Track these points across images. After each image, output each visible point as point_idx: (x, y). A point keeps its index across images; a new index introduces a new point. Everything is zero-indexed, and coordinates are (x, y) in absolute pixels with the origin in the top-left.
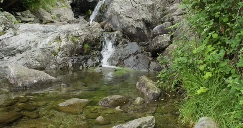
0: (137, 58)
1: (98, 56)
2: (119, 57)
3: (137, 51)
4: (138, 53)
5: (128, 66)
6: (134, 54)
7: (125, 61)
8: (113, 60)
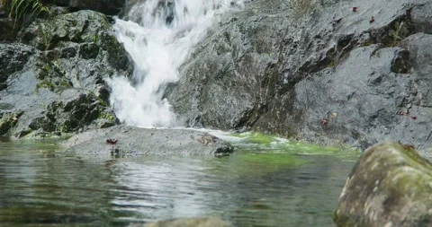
0: (402, 64)
1: (89, 53)
2: (261, 60)
3: (406, 18)
4: (413, 29)
5: (327, 127)
6: (382, 38)
7: (300, 89)
8: (215, 89)
